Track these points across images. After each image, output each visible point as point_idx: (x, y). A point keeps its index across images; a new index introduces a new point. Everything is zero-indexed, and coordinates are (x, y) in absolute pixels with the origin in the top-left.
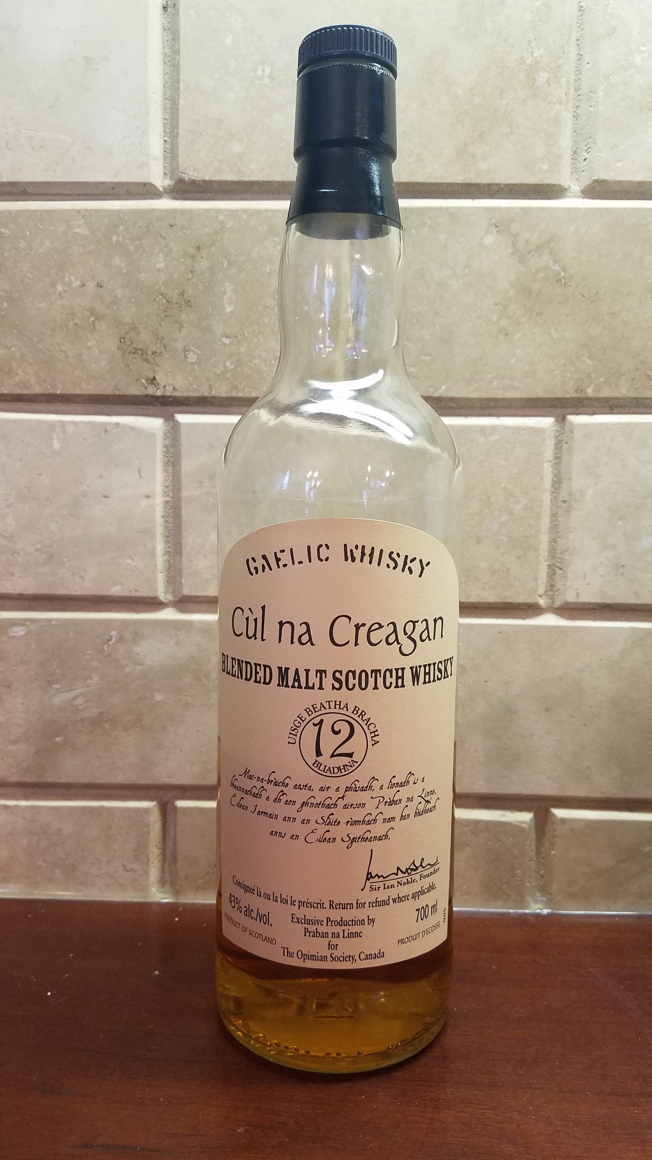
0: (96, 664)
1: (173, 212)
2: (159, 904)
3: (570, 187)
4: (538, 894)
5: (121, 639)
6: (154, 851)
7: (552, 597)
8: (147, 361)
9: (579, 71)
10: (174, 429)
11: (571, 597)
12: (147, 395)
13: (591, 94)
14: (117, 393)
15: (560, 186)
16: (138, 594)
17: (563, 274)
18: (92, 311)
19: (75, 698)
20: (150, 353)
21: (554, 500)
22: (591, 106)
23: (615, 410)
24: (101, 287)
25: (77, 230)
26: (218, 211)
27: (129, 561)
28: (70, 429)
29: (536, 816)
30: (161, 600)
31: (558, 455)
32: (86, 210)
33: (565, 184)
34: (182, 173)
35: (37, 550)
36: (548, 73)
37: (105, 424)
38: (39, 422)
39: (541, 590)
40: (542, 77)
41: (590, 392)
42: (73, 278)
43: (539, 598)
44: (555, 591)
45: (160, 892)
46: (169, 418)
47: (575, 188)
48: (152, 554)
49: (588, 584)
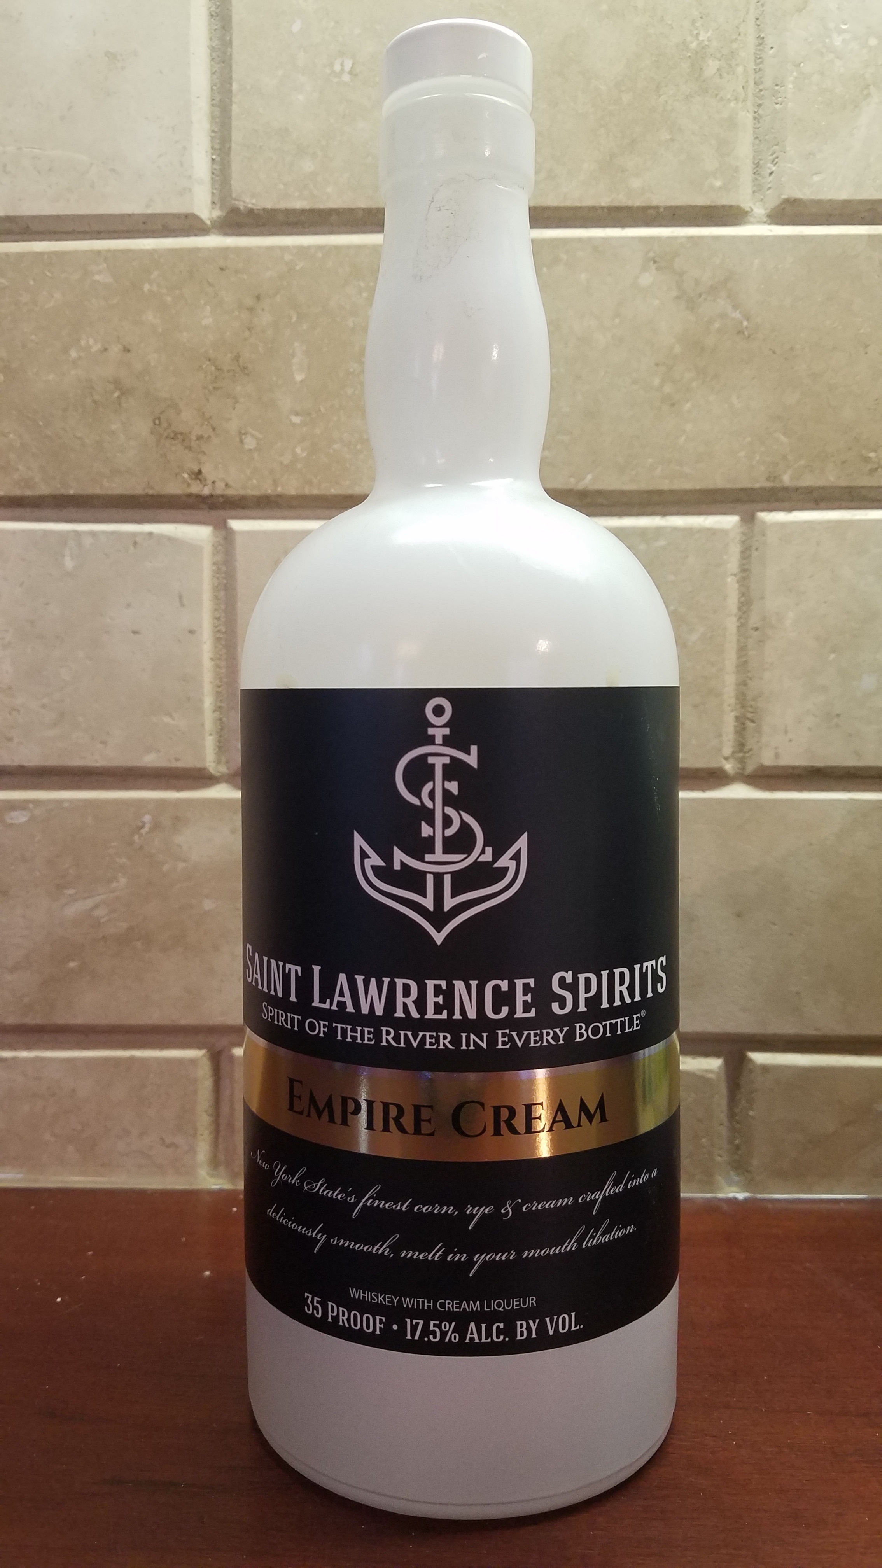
0: (123, 860)
1: (225, 251)
2: (210, 1192)
3: (752, 210)
4: (732, 1173)
5: (156, 826)
6: (204, 1120)
7: (742, 761)
8: (190, 449)
9: (759, 59)
10: (227, 538)
11: (767, 759)
12: (190, 495)
13: (777, 88)
14: (151, 492)
15: (739, 208)
16: (180, 765)
17: (745, 323)
18: (117, 383)
19: (96, 907)
20: (193, 437)
21: (742, 627)
22: (777, 104)
23: (822, 505)
24: (129, 351)
25: (97, 277)
26: (284, 249)
27: (167, 719)
28: (88, 542)
29: (727, 1063)
30: (211, 773)
31: (746, 567)
32: (108, 251)
33: (746, 205)
34: (235, 199)
35: (44, 706)
36: (720, 60)
37: (134, 534)
38: (46, 533)
39: (727, 751)
40: (712, 66)
41: (786, 480)
42: (91, 341)
43: (724, 762)
44: (745, 753)
45: (212, 1176)
46: (221, 526)
47: (759, 211)
48: (200, 711)
49: (790, 741)
